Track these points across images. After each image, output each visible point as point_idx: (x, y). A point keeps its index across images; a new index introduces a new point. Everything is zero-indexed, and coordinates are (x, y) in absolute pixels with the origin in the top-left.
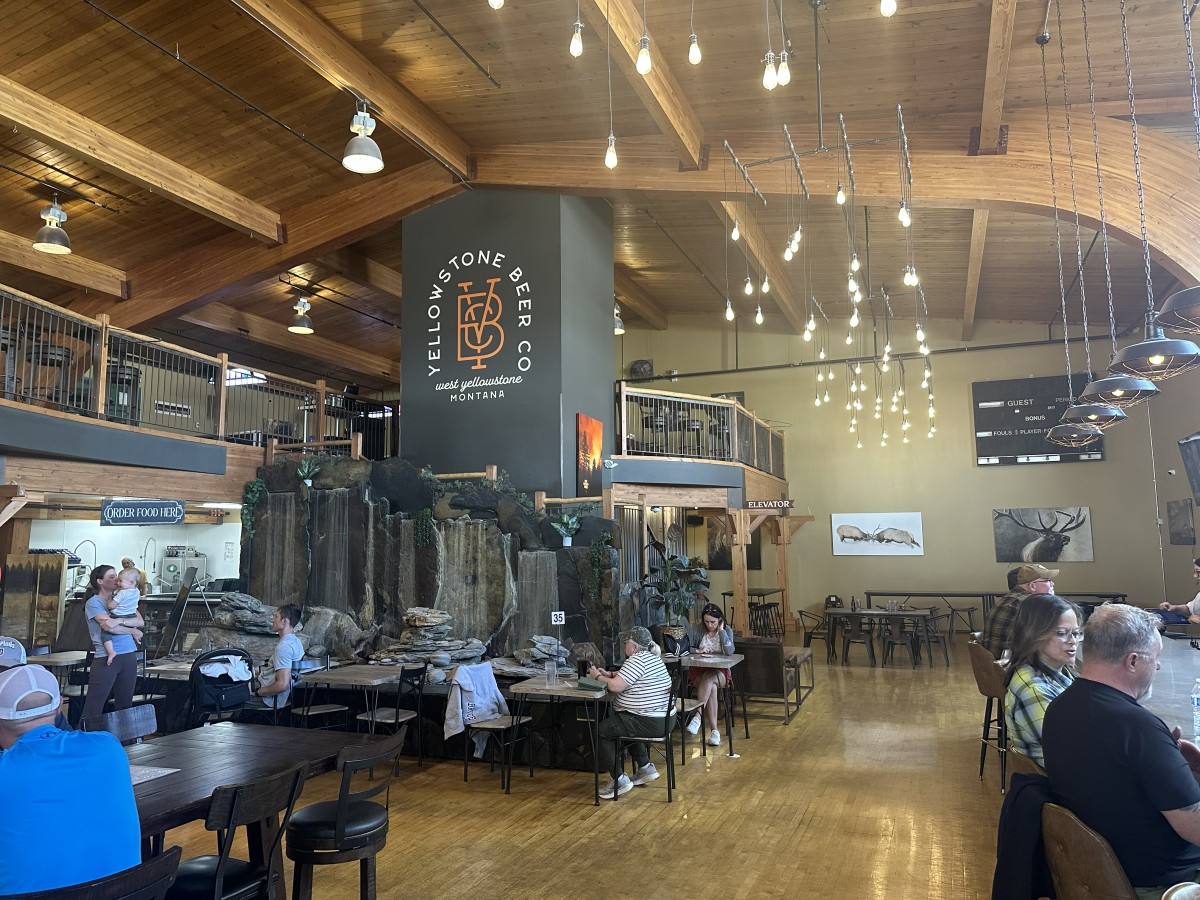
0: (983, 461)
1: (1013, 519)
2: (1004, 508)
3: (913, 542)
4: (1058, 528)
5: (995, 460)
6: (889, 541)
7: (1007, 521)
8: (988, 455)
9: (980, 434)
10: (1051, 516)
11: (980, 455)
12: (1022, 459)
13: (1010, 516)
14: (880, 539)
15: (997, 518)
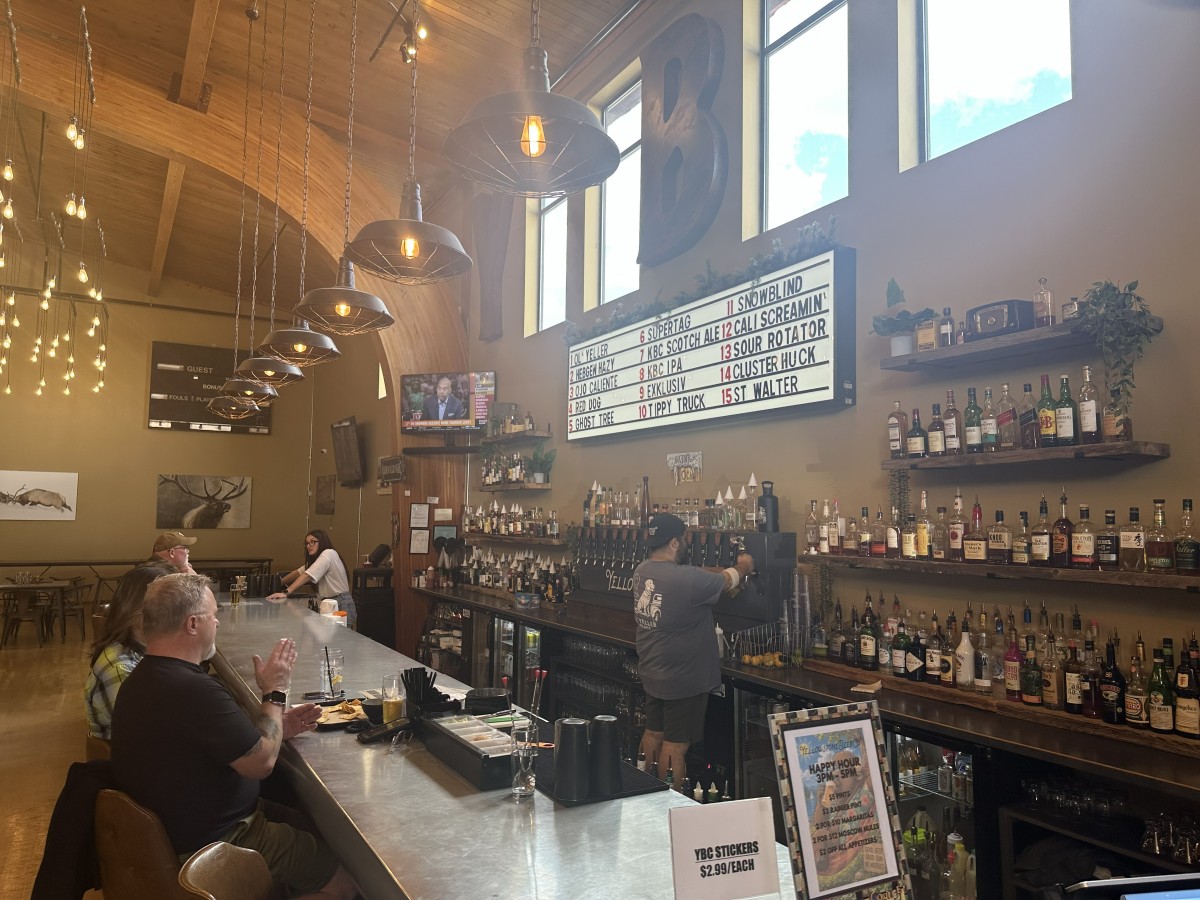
0: (154, 424)
1: (179, 486)
2: (170, 473)
3: (65, 505)
4: (220, 497)
5: (167, 425)
6: (34, 503)
7: (171, 487)
8: (160, 418)
9: (155, 396)
10: (216, 484)
11: (153, 416)
12: (195, 426)
13: (176, 481)
14: (23, 500)
15: (163, 483)
